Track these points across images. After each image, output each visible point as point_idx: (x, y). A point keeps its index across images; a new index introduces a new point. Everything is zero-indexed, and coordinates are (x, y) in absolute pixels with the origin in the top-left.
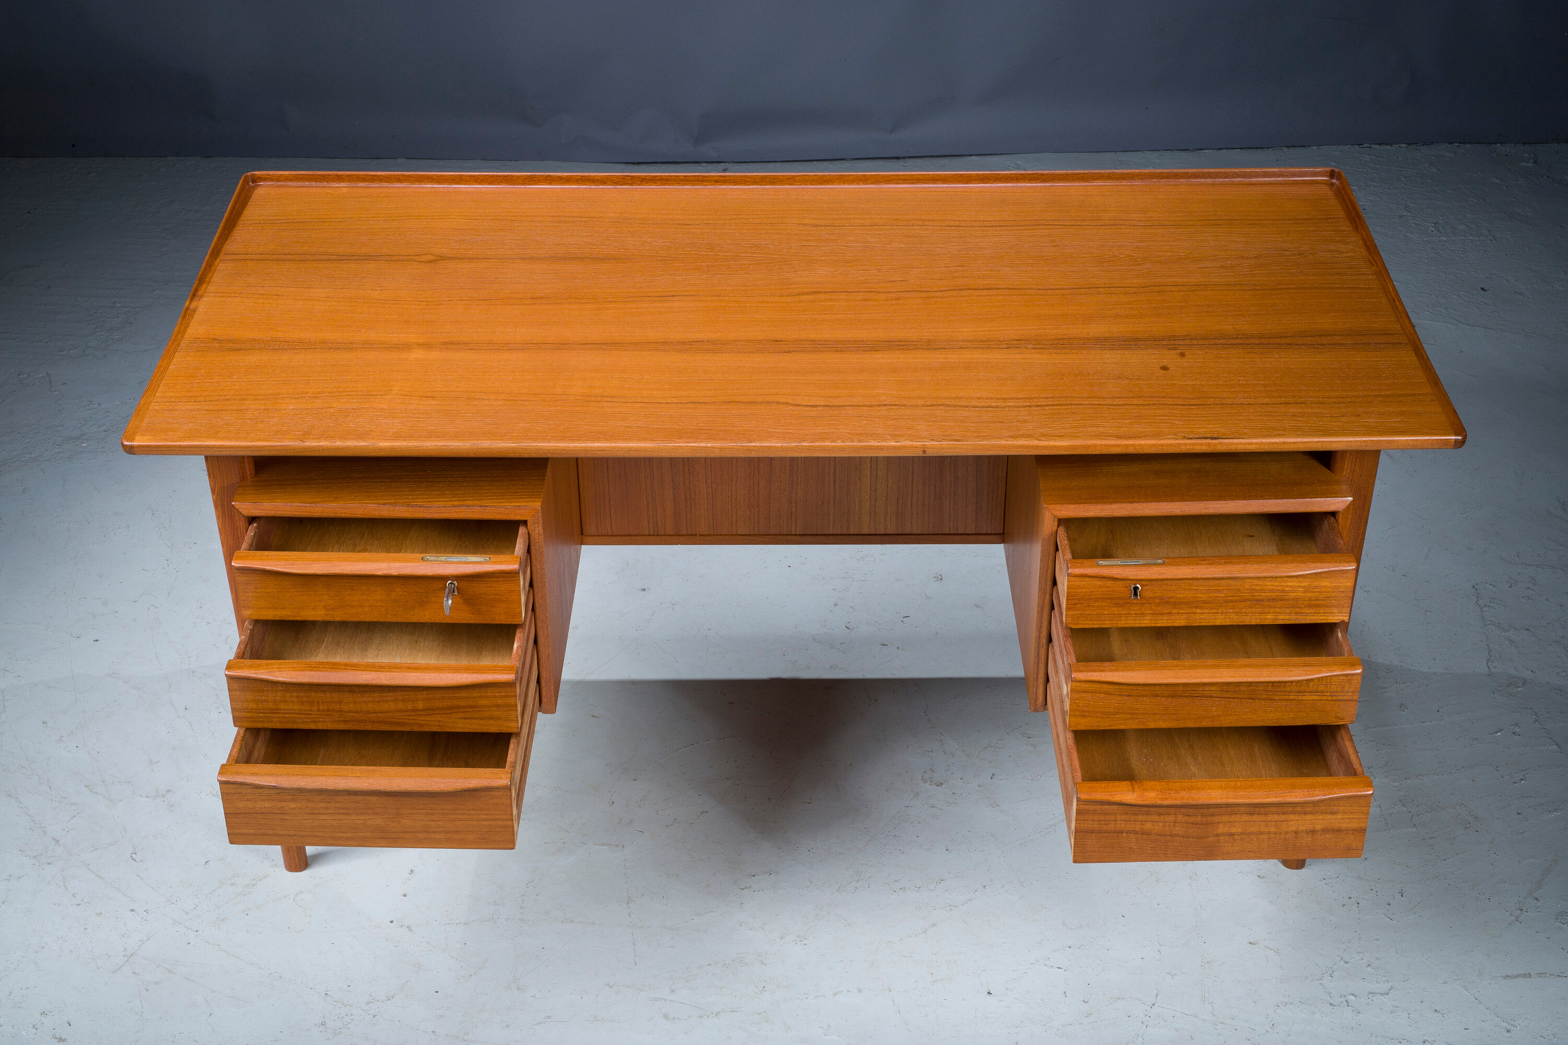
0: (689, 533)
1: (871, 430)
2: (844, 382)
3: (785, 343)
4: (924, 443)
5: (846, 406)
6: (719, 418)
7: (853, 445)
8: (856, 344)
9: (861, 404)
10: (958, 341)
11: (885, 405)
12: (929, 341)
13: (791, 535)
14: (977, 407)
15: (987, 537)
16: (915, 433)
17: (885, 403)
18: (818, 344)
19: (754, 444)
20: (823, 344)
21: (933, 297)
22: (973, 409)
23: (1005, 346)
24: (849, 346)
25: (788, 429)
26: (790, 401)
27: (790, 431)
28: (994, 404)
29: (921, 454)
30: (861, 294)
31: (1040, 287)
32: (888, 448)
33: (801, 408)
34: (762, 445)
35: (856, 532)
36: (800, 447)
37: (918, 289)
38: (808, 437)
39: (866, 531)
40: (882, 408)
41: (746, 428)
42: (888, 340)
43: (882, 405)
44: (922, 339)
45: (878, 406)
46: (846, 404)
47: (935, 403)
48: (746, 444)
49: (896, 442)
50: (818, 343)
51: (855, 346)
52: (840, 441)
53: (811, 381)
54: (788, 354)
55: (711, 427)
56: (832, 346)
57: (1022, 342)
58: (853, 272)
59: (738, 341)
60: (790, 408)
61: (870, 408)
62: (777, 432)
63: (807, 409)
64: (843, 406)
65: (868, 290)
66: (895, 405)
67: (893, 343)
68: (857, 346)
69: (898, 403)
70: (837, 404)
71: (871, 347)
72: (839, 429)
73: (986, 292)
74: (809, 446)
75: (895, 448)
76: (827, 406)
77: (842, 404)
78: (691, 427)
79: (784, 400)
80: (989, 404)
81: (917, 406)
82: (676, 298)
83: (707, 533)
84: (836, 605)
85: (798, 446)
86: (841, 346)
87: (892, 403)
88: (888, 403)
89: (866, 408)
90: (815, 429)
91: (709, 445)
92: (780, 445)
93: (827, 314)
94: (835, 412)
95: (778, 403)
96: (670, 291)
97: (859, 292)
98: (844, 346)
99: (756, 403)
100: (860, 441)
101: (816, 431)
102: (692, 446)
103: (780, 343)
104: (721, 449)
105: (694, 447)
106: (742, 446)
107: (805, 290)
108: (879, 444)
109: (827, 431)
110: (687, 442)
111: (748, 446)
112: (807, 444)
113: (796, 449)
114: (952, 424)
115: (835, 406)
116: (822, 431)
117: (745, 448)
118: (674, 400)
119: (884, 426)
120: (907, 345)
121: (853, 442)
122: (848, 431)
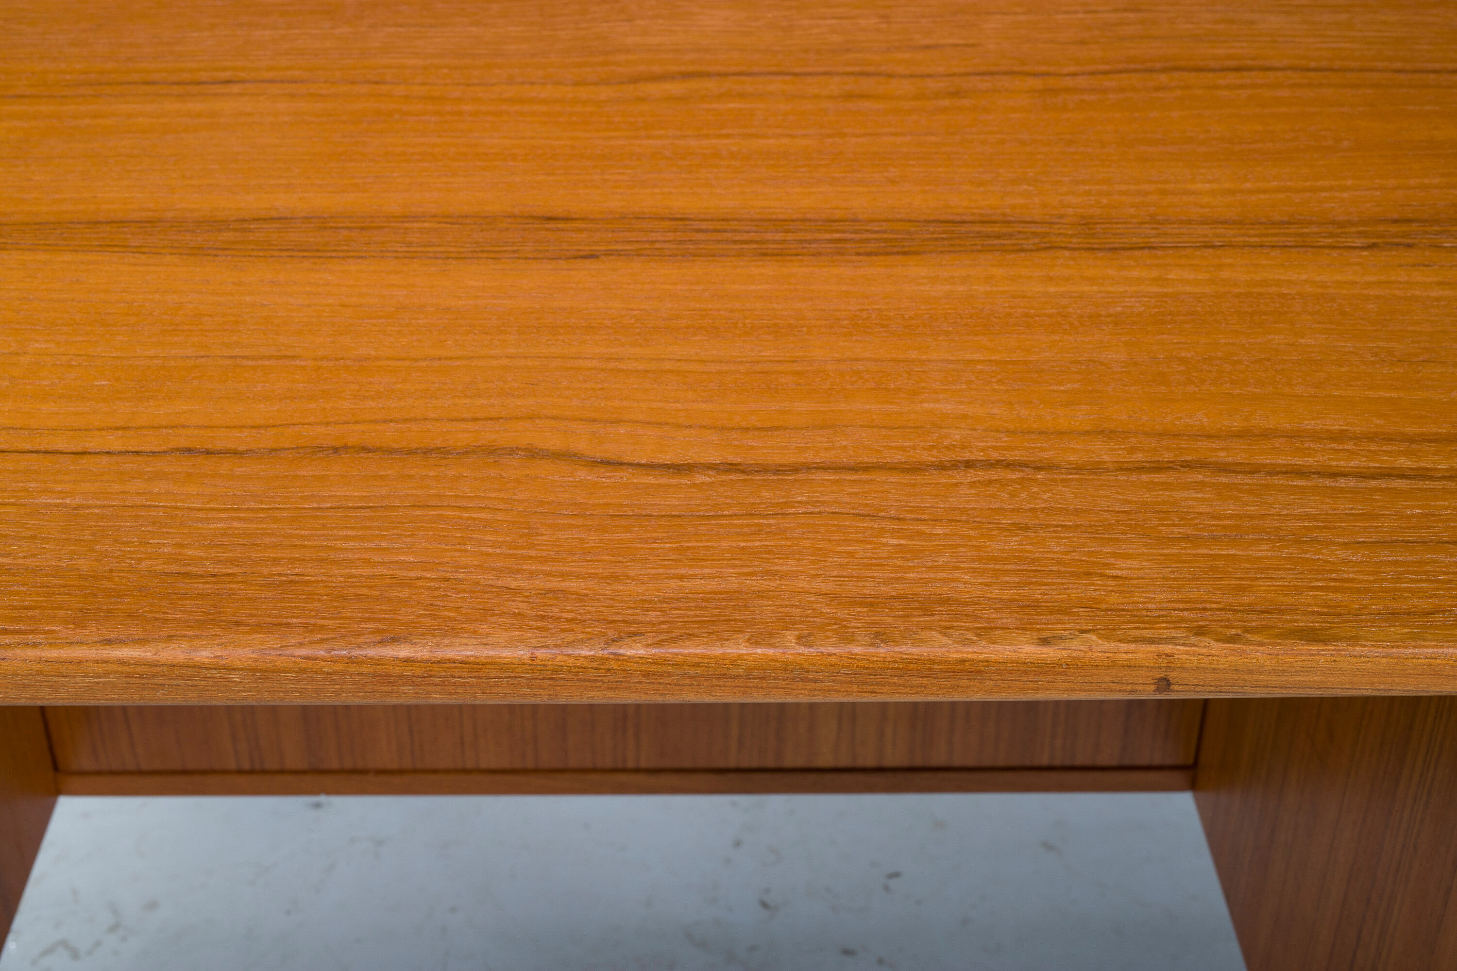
0: (348, 765)
1: (925, 582)
2: (797, 367)
3: (578, 224)
4: (1167, 649)
5: (809, 468)
6: (276, 520)
7: (852, 656)
8: (832, 231)
9: (866, 458)
10: (1189, 222)
11: (969, 465)
12: (1086, 224)
13: (624, 770)
14: (1344, 475)
15: (1152, 776)
16: (1115, 599)
17: (968, 456)
18: (699, 231)
19: (403, 651)
20: (716, 231)
21: (1068, 90)
22: (1328, 482)
23: (1359, 242)
24: (809, 236)
25: (565, 576)
26: (582, 445)
27: (574, 585)
28: (1405, 462)
29: (1148, 693)
30: (837, 79)
31: (1399, 65)
32: (1003, 669)
33: (623, 476)
34: (440, 654)
35: (800, 762)
36: (614, 665)
37: (1016, 69)
38: (652, 616)
39: (825, 759)
40: (957, 476)
41: (380, 570)
42: (943, 218)
43: (955, 465)
44: (1062, 216)
45: (942, 467)
46: (810, 457)
47: (1167, 456)
48: (372, 652)
49: (1044, 642)
50: (696, 225)
51: (828, 236)
52: (790, 637)
53: (668, 366)
54: (588, 264)
55: (234, 562)
56: (745, 237)
57: (1414, 227)
58: (806, 22)
59: (416, 218)
60: (583, 474)
61: (905, 479)
62: (514, 592)
63: (651, 480)
64: (795, 469)
65: (857, 69)
66: (1010, 465)
67: (963, 228)
68: (837, 236)
69: (1016, 456)
70: (777, 458)
71: (886, 240)
72: (784, 576)
73: (1232, 78)
74: (654, 661)
75: (1041, 668)
76: (731, 467)
77: (791, 458)
78: (144, 565)
79: (555, 443)
80: (1385, 462)
81: (1096, 468)
82: (236, 88)
83: (395, 766)
84: (738, 844)
85: (603, 660)
86: (779, 236)
87: (995, 455)
88: (980, 456)
89: (893, 478)
90: (681, 577)
91: (205, 655)
92: (521, 653)
93: (728, 136)
94: (766, 494)
95: (533, 454)
96: (225, 69)
97: (826, 74)
98: (790, 237)
99: (443, 452)
100: (880, 636)
101: (686, 584)
102: (123, 662)
103: (561, 225)
104: (256, 672)
105: (136, 663)
106: (352, 660)
107: (656, 69)
108: (967, 652)
109: (734, 584)
110: (107, 642)
111: (378, 662)
112: (641, 652)
113: (593, 675)
114: (1263, 551)
115: (764, 469)
116: (712, 585)
117: (365, 669)
118: (114, 442)
119: (980, 560)
120: (1010, 236)
121: (851, 640)
122: (825, 588)
